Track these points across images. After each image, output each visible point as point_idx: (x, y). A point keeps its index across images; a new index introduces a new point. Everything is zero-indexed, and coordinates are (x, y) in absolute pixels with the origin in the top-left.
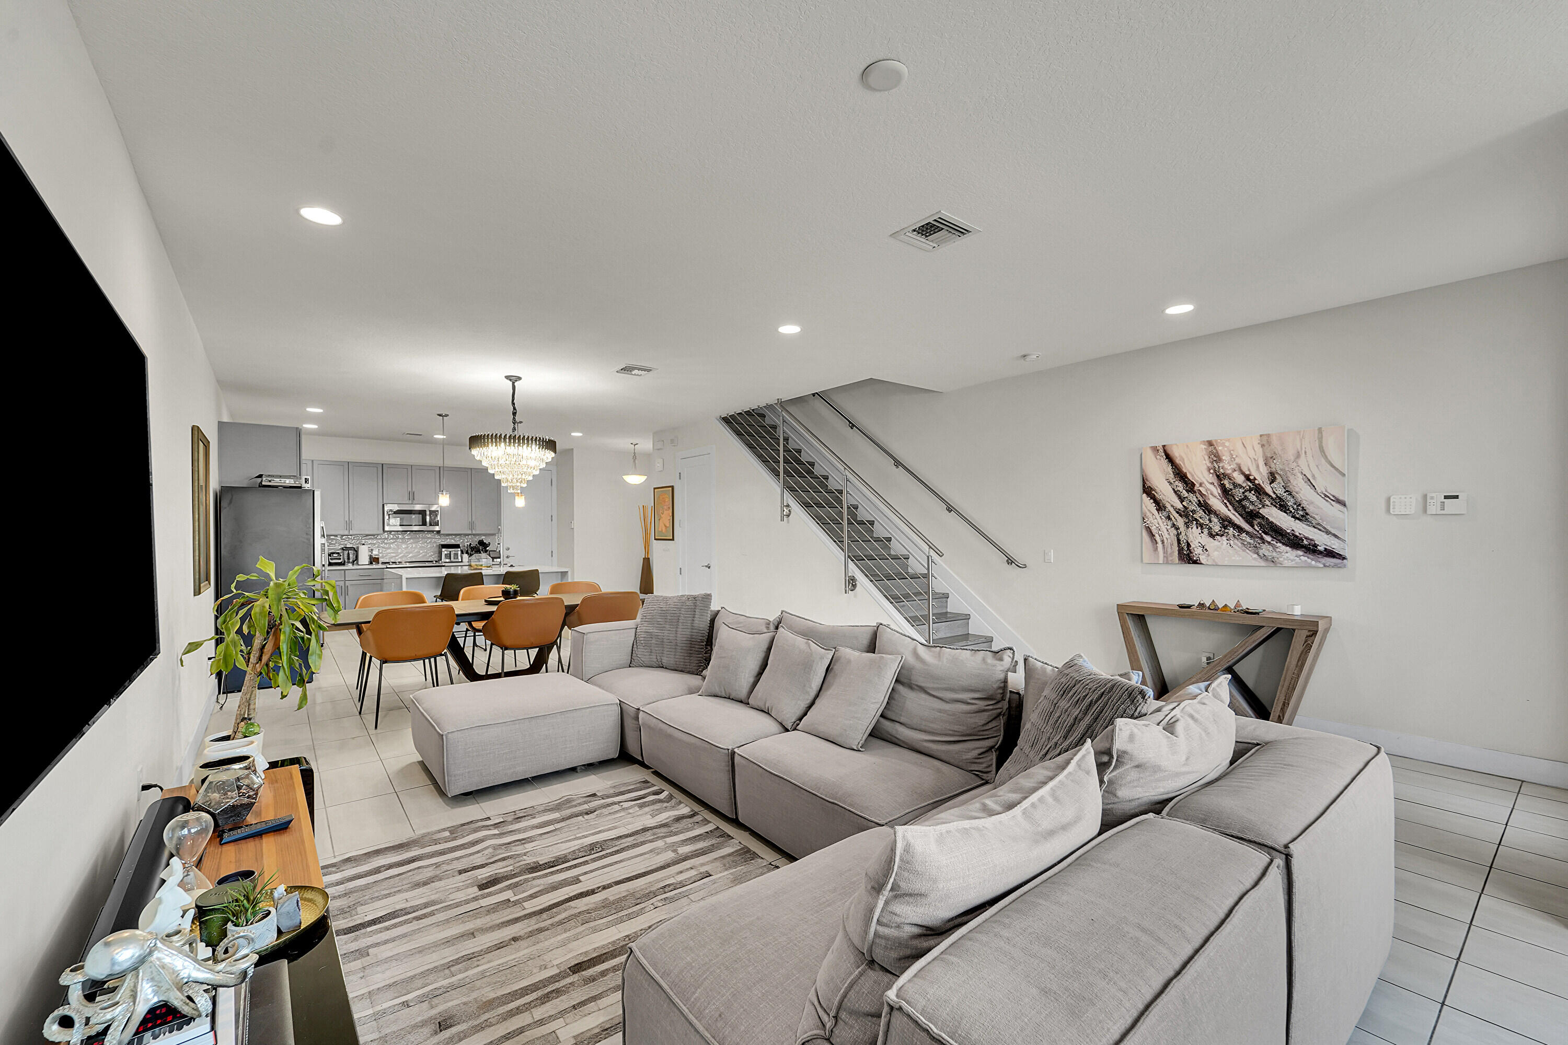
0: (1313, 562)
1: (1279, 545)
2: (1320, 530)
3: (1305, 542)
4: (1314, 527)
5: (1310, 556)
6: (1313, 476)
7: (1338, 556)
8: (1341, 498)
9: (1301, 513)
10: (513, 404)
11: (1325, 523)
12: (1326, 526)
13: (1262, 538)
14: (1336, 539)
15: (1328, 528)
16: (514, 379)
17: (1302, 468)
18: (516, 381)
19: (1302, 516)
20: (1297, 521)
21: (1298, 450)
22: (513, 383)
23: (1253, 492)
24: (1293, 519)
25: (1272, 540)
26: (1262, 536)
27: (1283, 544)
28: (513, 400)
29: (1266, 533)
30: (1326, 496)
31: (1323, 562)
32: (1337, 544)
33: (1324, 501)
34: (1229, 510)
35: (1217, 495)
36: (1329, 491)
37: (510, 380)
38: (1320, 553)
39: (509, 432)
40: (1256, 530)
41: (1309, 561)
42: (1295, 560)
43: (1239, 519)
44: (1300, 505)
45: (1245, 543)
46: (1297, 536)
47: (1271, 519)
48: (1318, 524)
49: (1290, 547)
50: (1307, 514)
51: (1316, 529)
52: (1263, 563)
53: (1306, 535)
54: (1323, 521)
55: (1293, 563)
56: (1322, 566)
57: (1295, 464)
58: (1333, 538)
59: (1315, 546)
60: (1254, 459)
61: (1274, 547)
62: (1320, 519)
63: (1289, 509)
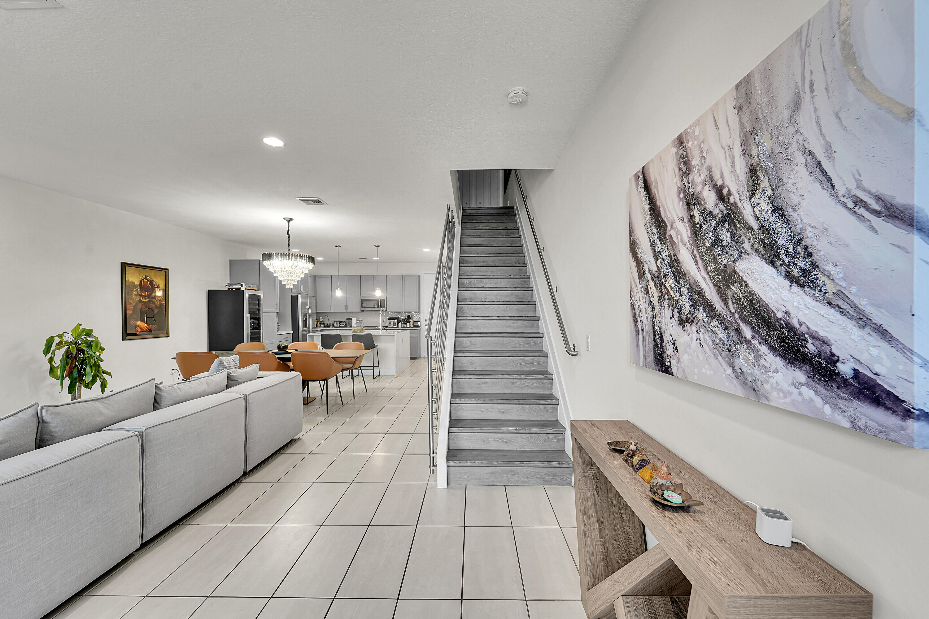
0: (827, 409)
1: (764, 349)
2: (841, 311)
3: (811, 348)
4: (830, 304)
5: (820, 389)
6: (829, 149)
7: (889, 404)
8: (900, 200)
9: (802, 264)
10: (289, 235)
11: (854, 289)
12: (856, 301)
13: (738, 332)
14: (884, 345)
15: (863, 303)
16: (289, 220)
17: (806, 135)
19: (804, 272)
20: (795, 288)
21: (797, 87)
22: (289, 222)
23: (726, 225)
24: (787, 283)
25: (754, 338)
26: (738, 325)
27: (772, 348)
28: (288, 232)
29: (745, 320)
30: (859, 202)
31: (851, 412)
32: (887, 362)
33: (853, 218)
34: (699, 270)
35: (687, 241)
36: (866, 184)
37: (287, 220)
38: (844, 383)
39: (286, 251)
40: (730, 311)
41: (818, 401)
42: (791, 394)
43: (710, 288)
44: (800, 240)
45: (717, 340)
46: (792, 329)
47: (752, 285)
48: (840, 294)
49: (782, 357)
50: (814, 266)
51: (832, 311)
52: (739, 391)
53: (813, 328)
54: (850, 284)
55: (788, 400)
56: (846, 424)
57: (791, 129)
58: (874, 339)
59: (833, 359)
60: (729, 147)
61: (758, 355)
62: (844, 279)
63: (779, 257)
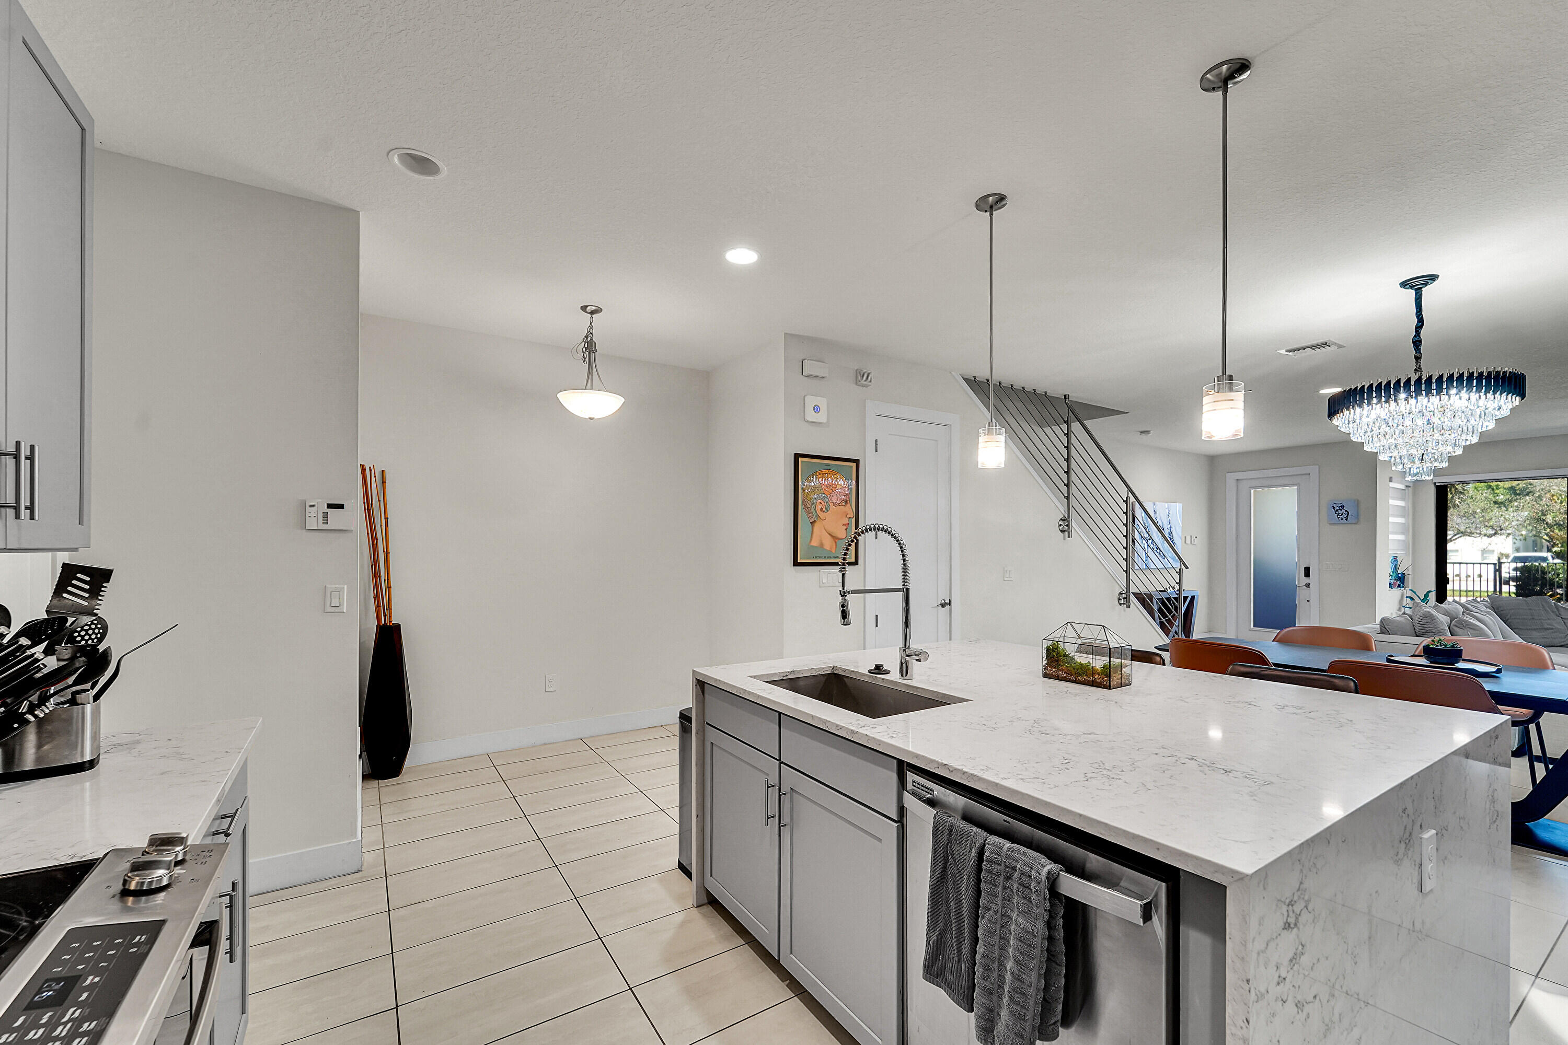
18: (1426, 284)
37: (1412, 287)
